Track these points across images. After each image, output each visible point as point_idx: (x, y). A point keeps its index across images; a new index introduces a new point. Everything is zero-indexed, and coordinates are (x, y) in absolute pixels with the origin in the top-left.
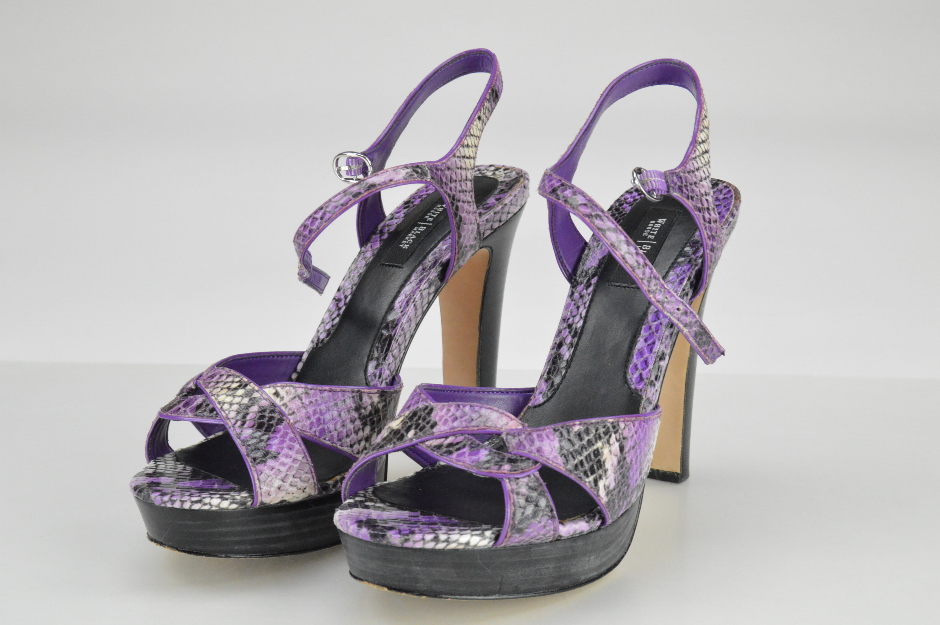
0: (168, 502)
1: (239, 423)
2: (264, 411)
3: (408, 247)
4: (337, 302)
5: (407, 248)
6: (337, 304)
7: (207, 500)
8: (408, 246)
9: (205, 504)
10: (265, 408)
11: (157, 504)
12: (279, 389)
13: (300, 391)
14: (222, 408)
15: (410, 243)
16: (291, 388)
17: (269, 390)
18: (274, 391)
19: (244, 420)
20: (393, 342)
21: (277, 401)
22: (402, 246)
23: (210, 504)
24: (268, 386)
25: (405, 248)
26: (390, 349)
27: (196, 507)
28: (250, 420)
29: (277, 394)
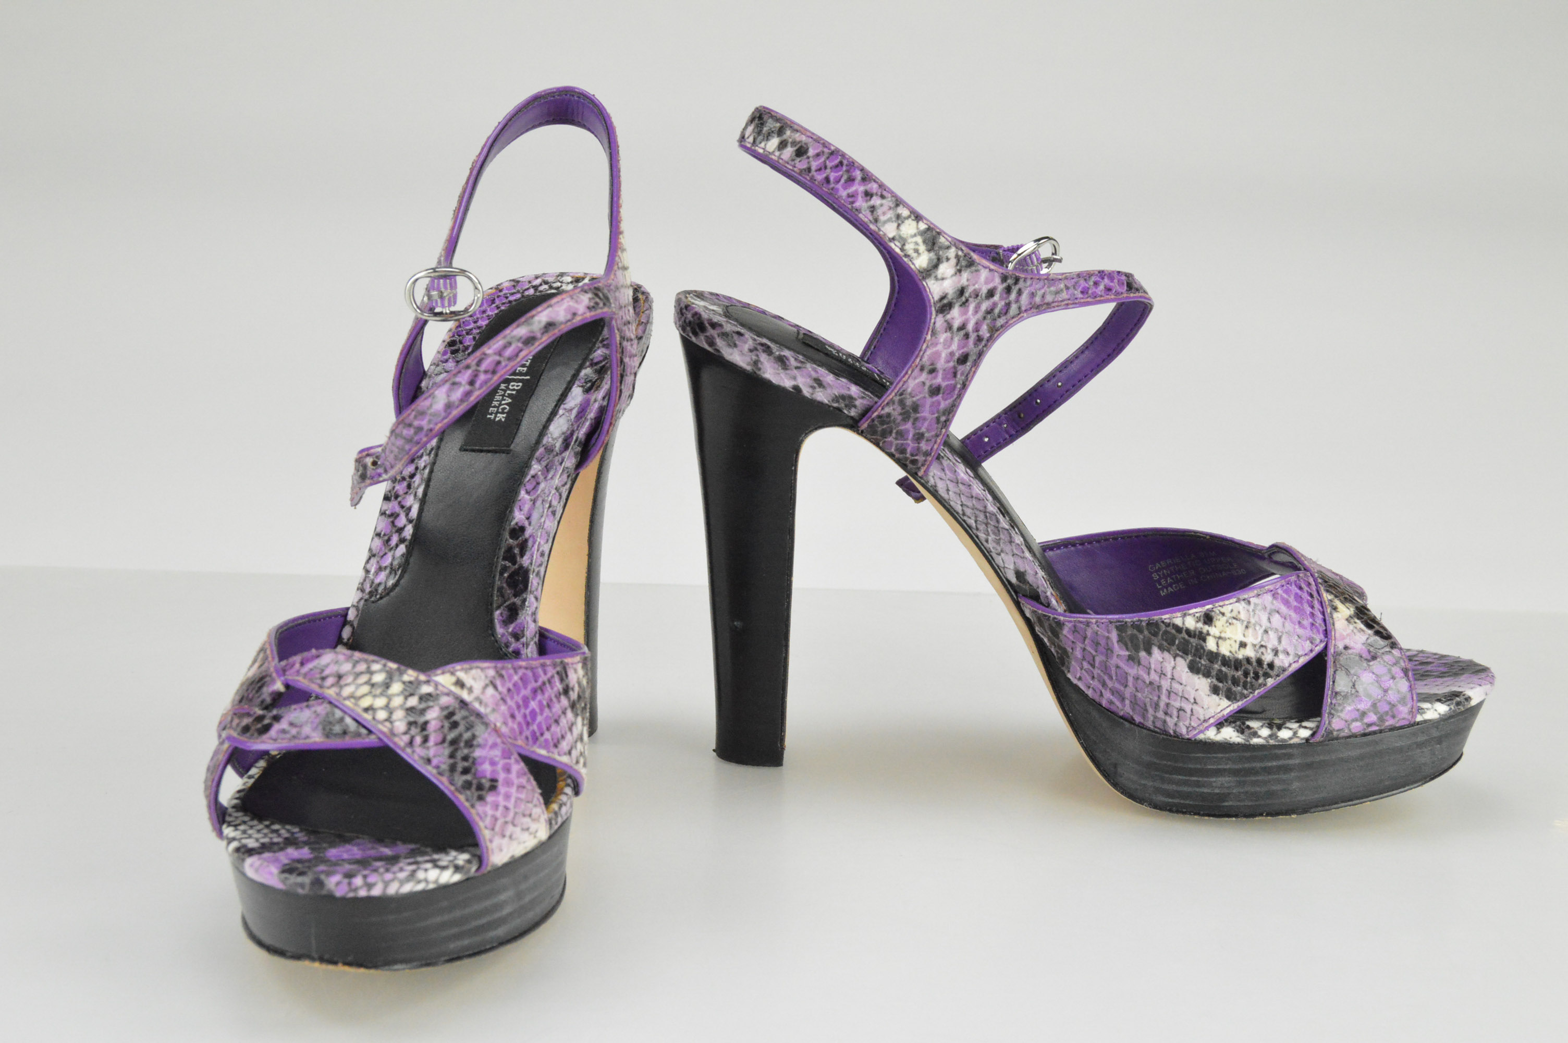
0: (361, 887)
1: (418, 740)
2: (451, 714)
3: (506, 418)
4: (391, 519)
5: (503, 420)
6: (393, 522)
7: (421, 875)
8: (505, 415)
9: (419, 882)
10: (451, 709)
11: (338, 894)
12: (461, 675)
13: (491, 673)
14: (374, 718)
15: (506, 411)
16: (479, 671)
17: (444, 679)
18: (453, 679)
19: (425, 733)
20: (531, 576)
21: (465, 695)
22: (492, 417)
23: (426, 881)
24: (439, 671)
25: (501, 420)
26: (529, 588)
27: (407, 888)
28: (435, 731)
29: (460, 684)
